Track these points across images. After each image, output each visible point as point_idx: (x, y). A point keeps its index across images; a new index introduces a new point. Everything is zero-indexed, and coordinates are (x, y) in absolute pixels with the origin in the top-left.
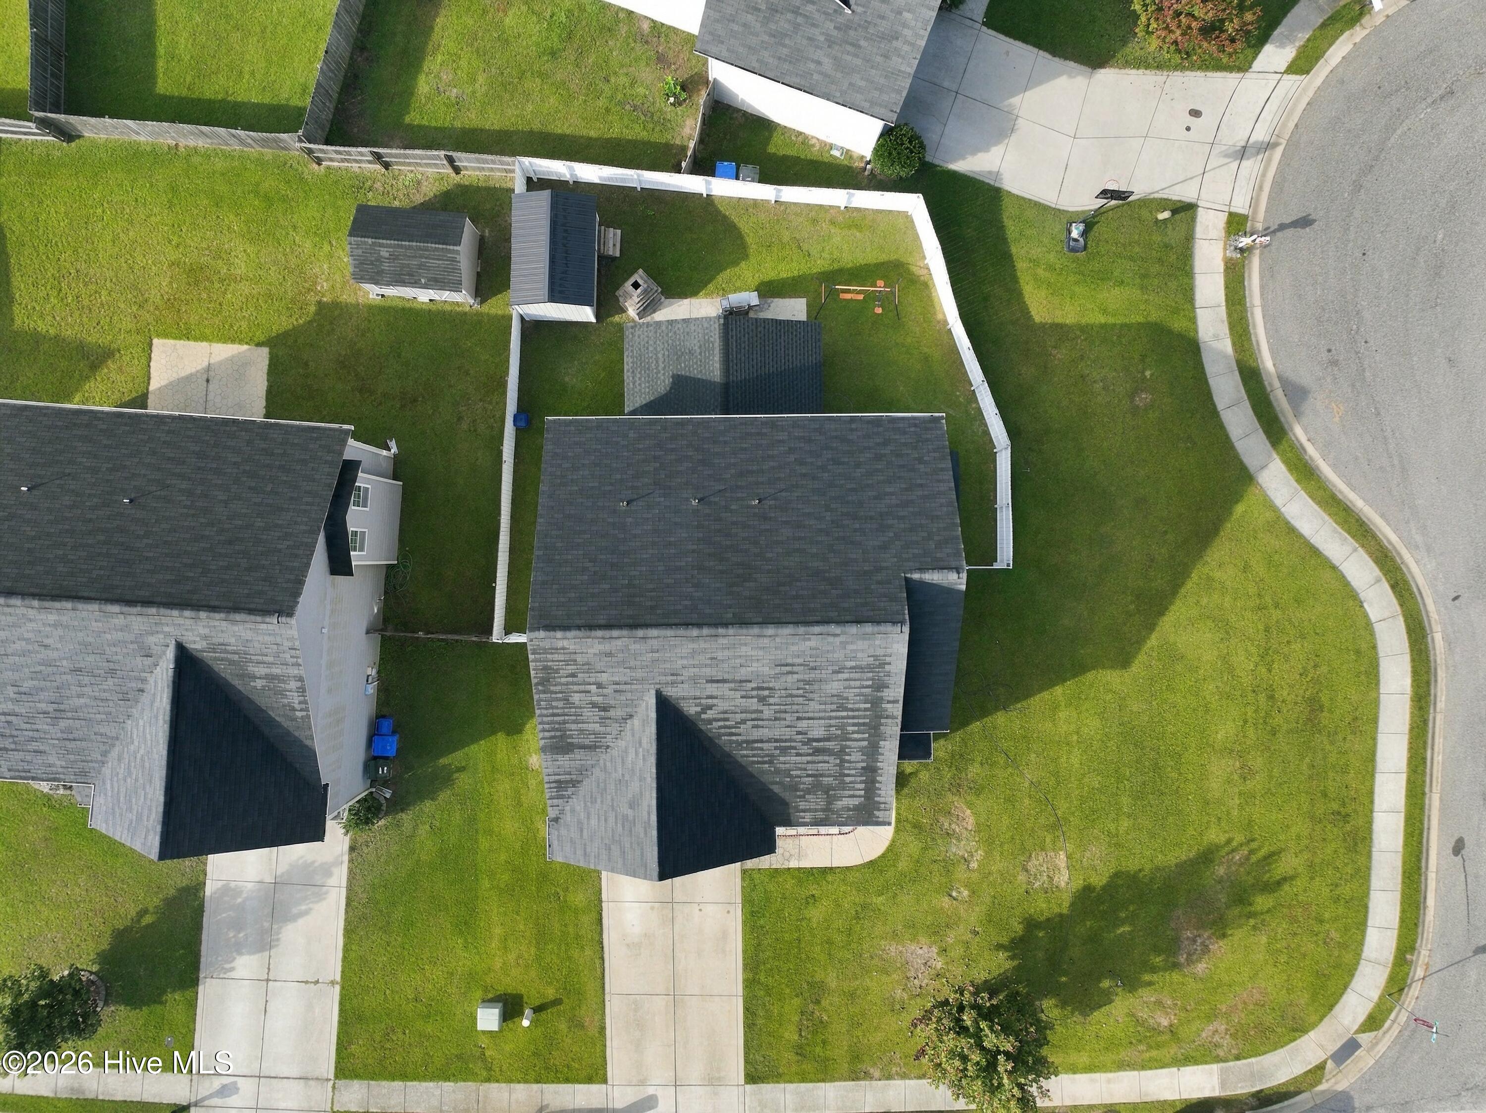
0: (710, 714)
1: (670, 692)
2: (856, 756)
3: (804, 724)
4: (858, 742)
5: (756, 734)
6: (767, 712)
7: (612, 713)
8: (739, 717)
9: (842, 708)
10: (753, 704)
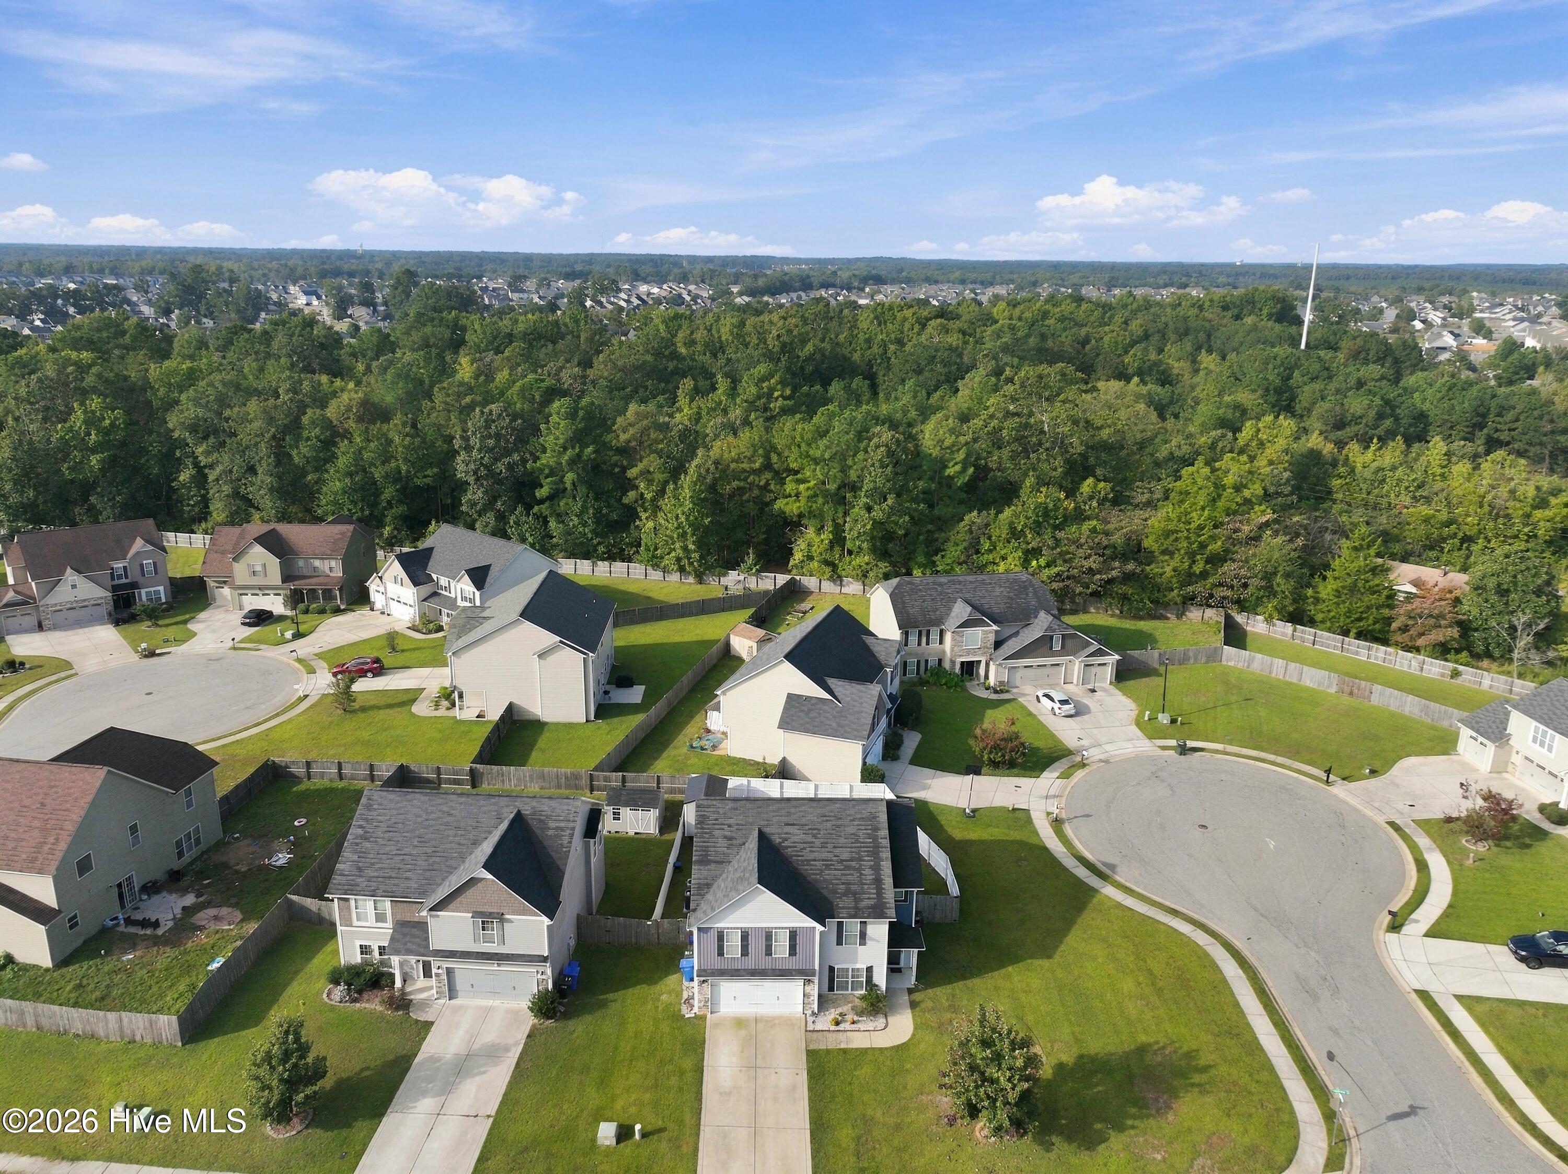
0: (786, 844)
1: (767, 830)
2: (867, 872)
3: (837, 851)
4: (868, 862)
5: (811, 856)
6: (818, 843)
7: (734, 842)
8: (802, 846)
9: (857, 841)
10: (809, 838)
